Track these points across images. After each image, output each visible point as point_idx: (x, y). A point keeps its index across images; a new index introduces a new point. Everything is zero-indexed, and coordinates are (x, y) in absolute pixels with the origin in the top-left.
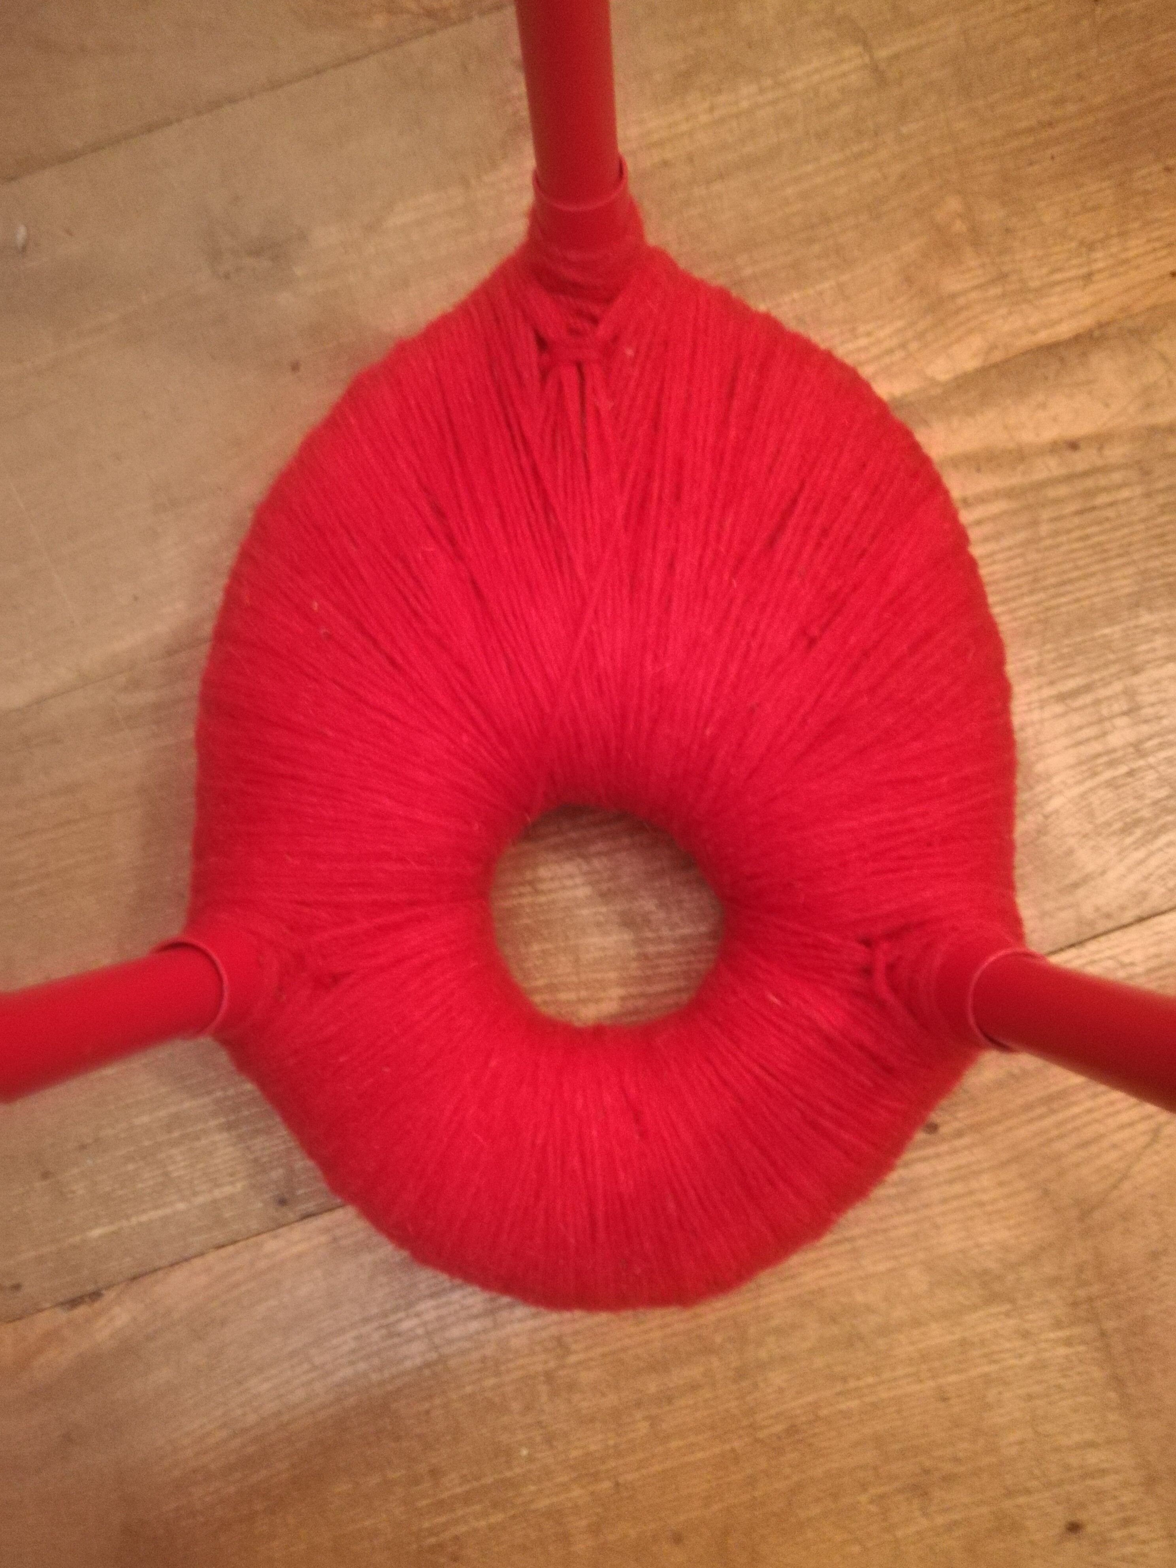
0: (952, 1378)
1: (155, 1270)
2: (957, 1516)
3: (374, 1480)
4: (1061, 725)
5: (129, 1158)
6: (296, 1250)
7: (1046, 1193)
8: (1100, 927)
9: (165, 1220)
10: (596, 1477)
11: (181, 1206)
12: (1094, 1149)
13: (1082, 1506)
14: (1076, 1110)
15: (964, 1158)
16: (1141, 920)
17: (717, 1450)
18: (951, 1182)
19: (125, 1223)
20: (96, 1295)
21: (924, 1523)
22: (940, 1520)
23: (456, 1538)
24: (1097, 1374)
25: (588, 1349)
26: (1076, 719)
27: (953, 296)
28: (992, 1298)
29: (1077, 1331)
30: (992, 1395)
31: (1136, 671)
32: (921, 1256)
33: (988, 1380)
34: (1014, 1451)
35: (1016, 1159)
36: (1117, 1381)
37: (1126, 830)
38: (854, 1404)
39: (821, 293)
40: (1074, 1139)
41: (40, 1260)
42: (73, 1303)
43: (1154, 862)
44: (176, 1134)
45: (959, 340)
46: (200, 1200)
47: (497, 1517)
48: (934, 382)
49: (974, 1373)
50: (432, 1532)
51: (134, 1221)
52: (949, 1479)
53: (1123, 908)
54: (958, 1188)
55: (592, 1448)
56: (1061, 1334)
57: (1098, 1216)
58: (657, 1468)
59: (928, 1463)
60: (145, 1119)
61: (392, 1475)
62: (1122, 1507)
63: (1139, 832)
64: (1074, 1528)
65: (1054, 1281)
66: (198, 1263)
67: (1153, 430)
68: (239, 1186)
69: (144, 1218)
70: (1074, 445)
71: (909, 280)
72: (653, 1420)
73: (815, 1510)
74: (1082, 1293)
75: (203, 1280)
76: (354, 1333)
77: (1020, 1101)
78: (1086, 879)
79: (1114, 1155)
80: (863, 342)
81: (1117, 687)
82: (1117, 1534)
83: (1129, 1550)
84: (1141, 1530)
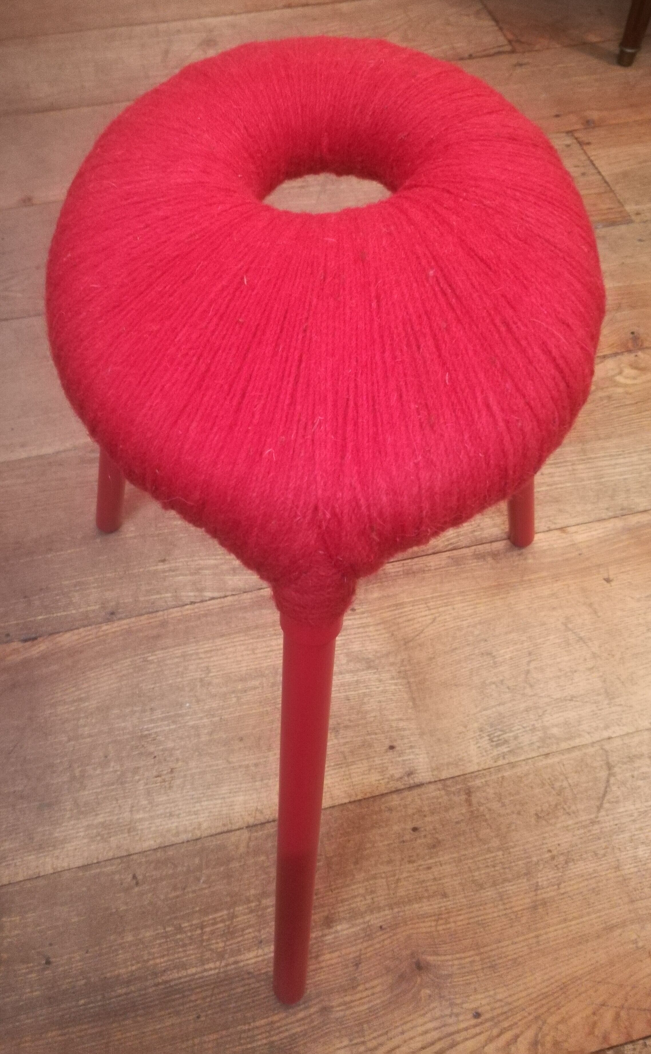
0: (352, 693)
1: (58, 633)
2: (347, 740)
3: (128, 710)
5: (57, 595)
6: (114, 630)
7: (393, 635)
8: (419, 554)
9: (66, 616)
10: (213, 716)
11: (74, 612)
12: (411, 622)
13: (396, 740)
14: (406, 609)
15: (364, 621)
16: (434, 553)
17: (261, 710)
18: (358, 628)
19: (51, 616)
20: (35, 639)
22: (342, 741)
23: (156, 732)
24: (406, 696)
25: (218, 671)
28: (369, 668)
29: (399, 681)
30: (366, 700)
32: (345, 651)
33: (365, 695)
34: (372, 719)
35: (383, 623)
36: (413, 699)
40: (405, 618)
41: (17, 625)
42: (25, 641)
44: (78, 588)
46: (81, 610)
47: (173, 727)
49: (360, 692)
50: (147, 730)
51: (55, 615)
52: (346, 727)
54: (361, 630)
55: (213, 705)
56: (393, 681)
57: (411, 644)
58: (237, 714)
59: (339, 721)
60: (67, 582)
61: (135, 709)
62: (410, 742)
64: (392, 747)
65: (392, 664)
66: (76, 631)
68: (97, 607)
69: (59, 614)
72: (238, 698)
74: (403, 668)
75: (76, 637)
76: (130, 659)
77: (386, 605)
79: (418, 625)
82: (407, 751)
83: (412, 757)
84: (417, 751)
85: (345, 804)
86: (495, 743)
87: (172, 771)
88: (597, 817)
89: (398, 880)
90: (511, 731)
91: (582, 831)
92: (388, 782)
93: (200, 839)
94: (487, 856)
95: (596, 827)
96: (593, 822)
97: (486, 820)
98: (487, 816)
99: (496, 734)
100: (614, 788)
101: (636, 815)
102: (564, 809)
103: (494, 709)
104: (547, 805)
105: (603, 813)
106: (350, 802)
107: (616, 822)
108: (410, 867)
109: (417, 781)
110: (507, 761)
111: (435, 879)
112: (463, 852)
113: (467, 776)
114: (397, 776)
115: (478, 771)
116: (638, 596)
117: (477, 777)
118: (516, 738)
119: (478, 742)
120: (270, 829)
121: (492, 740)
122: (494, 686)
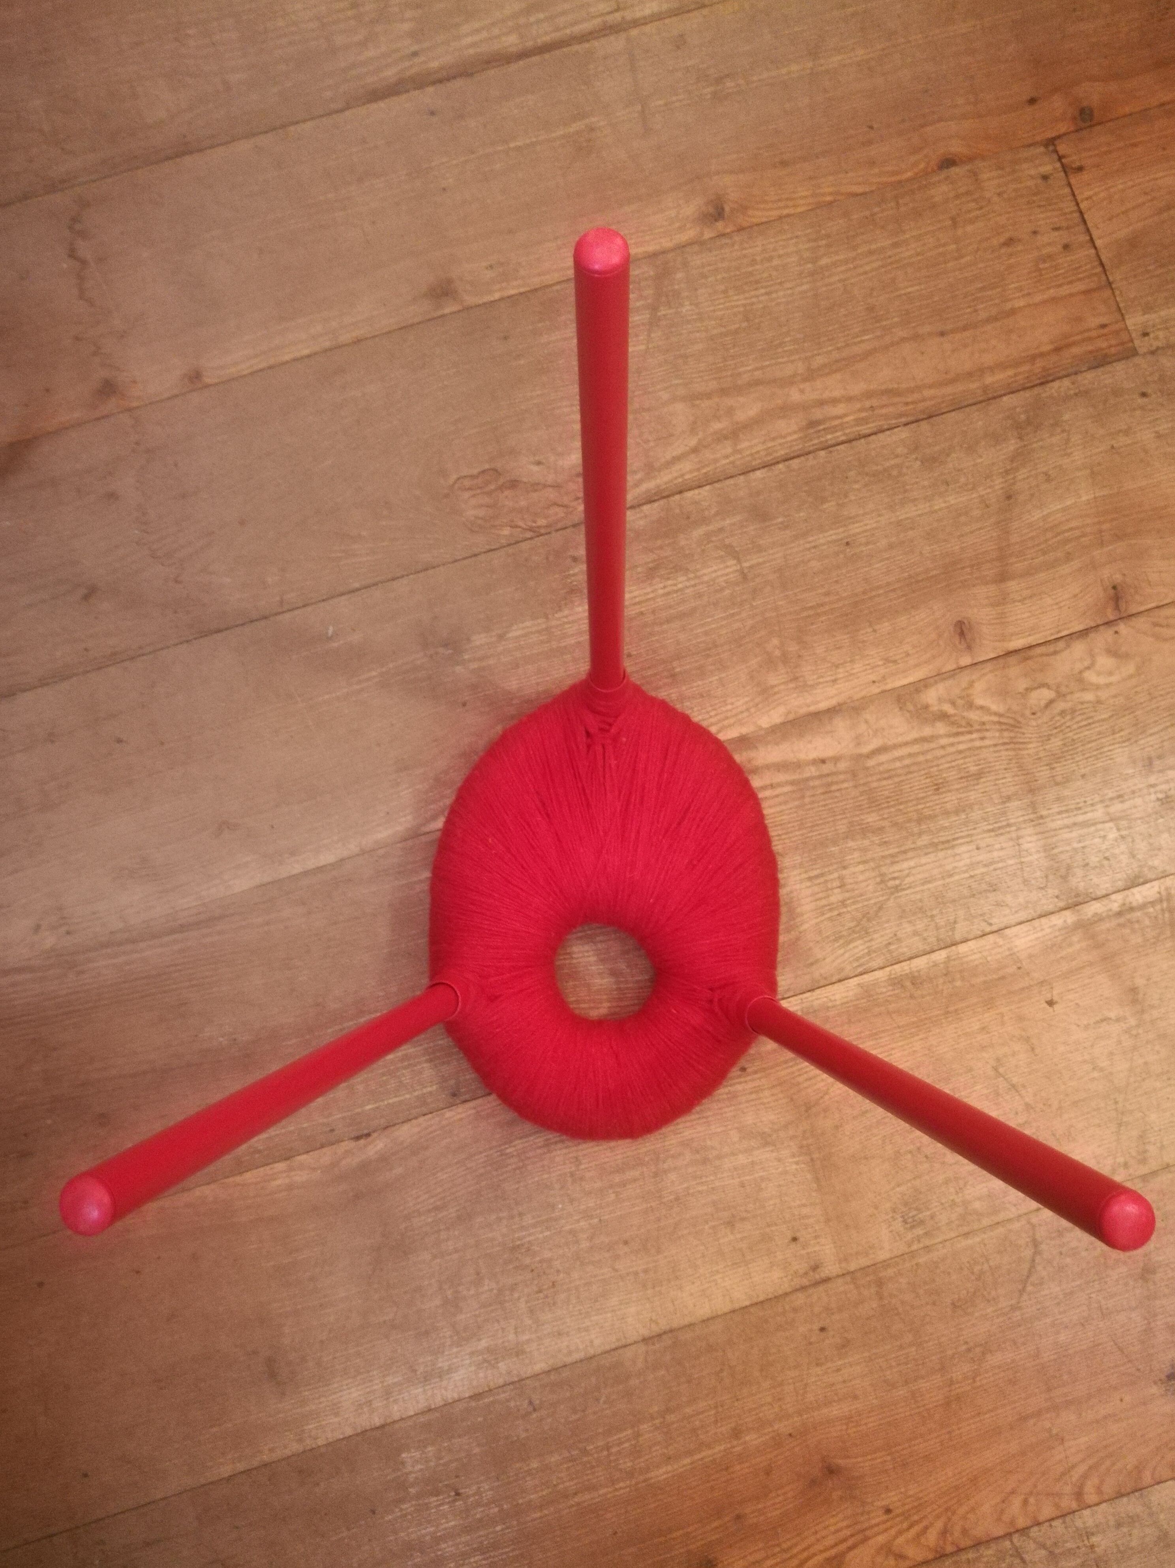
0: (748, 1178)
1: (394, 1125)
2: (746, 1235)
3: (493, 1217)
4: (809, 891)
5: (383, 1074)
6: (459, 1116)
7: (792, 1100)
8: (822, 983)
9: (400, 1102)
10: (591, 1217)
11: (408, 1096)
12: (813, 1081)
13: (798, 1230)
15: (757, 1083)
16: (840, 981)
17: (644, 1206)
18: (751, 1093)
19: (381, 1103)
20: (368, 1135)
21: (732, 1237)
22: (739, 1236)
23: (529, 1242)
24: (809, 1176)
25: (589, 1162)
26: (816, 889)
27: (773, 687)
28: (766, 1144)
29: (801, 1158)
30: (763, 1185)
31: (845, 868)
32: (736, 1125)
33: (762, 1179)
34: (771, 1208)
35: (780, 1084)
36: (817, 1180)
37: (836, 940)
38: (705, 1188)
39: (711, 682)
41: (343, 1118)
42: (358, 1138)
43: (847, 955)
44: (406, 1063)
45: (774, 708)
46: (416, 1094)
47: (547, 1233)
48: (761, 728)
49: (757, 1175)
50: (519, 1239)
51: (386, 1102)
52: (743, 1219)
53: (832, 975)
54: (754, 1096)
55: (590, 1205)
56: (795, 1159)
57: (814, 1110)
58: (618, 1214)
59: (734, 1213)
61: (501, 1215)
62: (815, 1231)
63: (841, 941)
64: (795, 1239)
65: (792, 1138)
66: (414, 1121)
67: (860, 756)
68: (435, 1087)
70: (823, 761)
71: (752, 678)
72: (617, 1194)
73: (685, 1232)
74: (805, 1142)
75: (416, 1130)
76: (485, 1154)
77: (782, 1059)
78: (817, 961)
79: (822, 1084)
80: (729, 707)
81: (836, 875)
82: (812, 1242)
83: (817, 1248)
84: (823, 1241)
85: (746, 1307)
86: (908, 1226)
87: (554, 1285)
88: (1018, 1303)
89: (806, 1385)
90: (928, 1209)
91: (1001, 1319)
92: (792, 1280)
93: (594, 1356)
94: (899, 1354)
95: (1018, 1313)
96: (1014, 1308)
97: (898, 1314)
98: (900, 1310)
99: (911, 1215)
100: (1039, 1268)
101: (1061, 1297)
102: (984, 1296)
103: (909, 1184)
104: (965, 1292)
105: (1025, 1297)
106: (752, 1305)
107: (1039, 1307)
108: (819, 1370)
109: (823, 1275)
110: (921, 1245)
111: (844, 1382)
112: (874, 1351)
113: (879, 1265)
114: (801, 1272)
115: (891, 1259)
116: (1085, 1022)
117: (889, 1266)
118: (932, 1217)
119: (890, 1226)
120: (667, 1341)
121: (905, 1222)
122: (909, 1156)
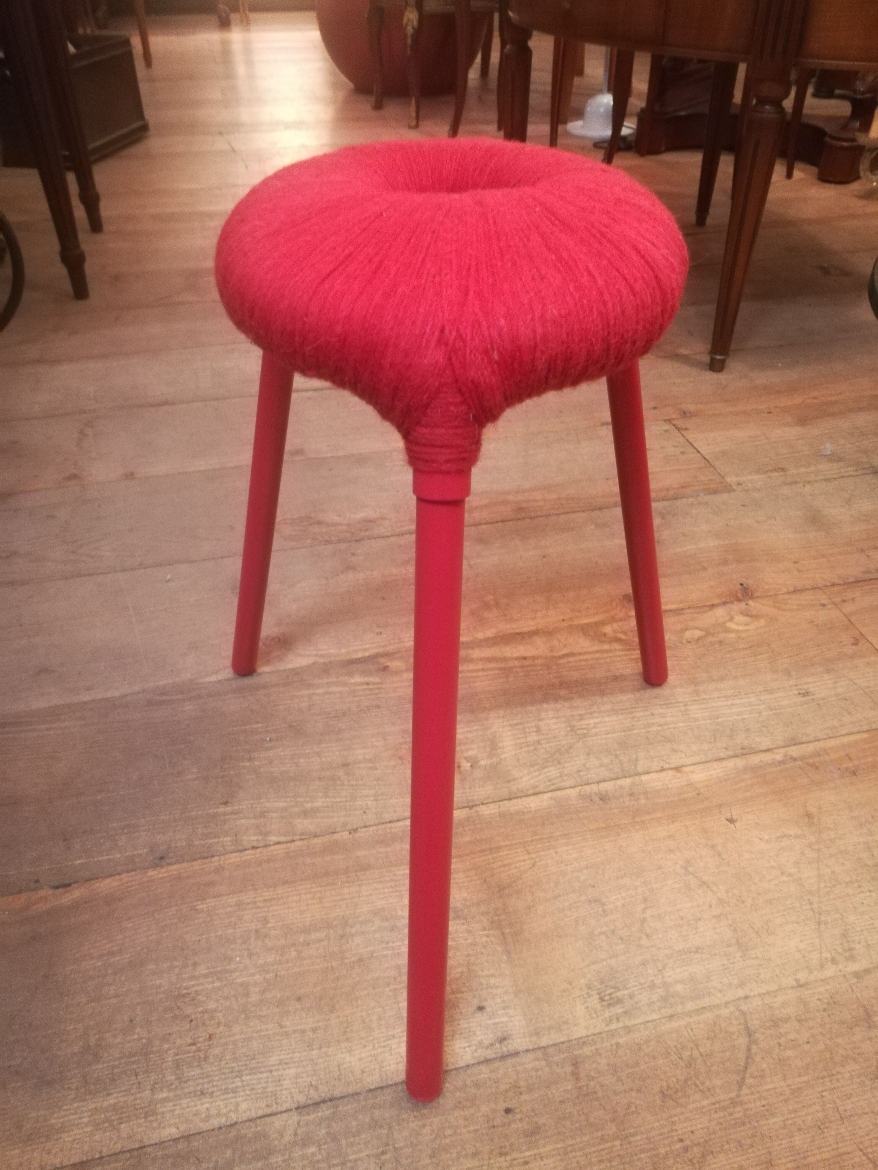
1: (97, 878)
3: (166, 965)
5: (102, 837)
6: (160, 876)
7: (485, 881)
8: (518, 795)
9: (110, 860)
10: (268, 972)
11: (118, 856)
12: (507, 868)
13: (486, 1000)
14: (501, 854)
16: (536, 794)
17: (324, 966)
19: (92, 860)
20: (69, 885)
23: (196, 992)
24: (499, 949)
25: (276, 922)
26: (516, 732)
27: (488, 618)
29: (492, 932)
31: (540, 720)
34: (458, 975)
36: (507, 952)
37: (532, 766)
38: (389, 952)
40: (499, 864)
41: (50, 870)
42: (57, 888)
43: (541, 777)
44: (126, 831)
46: (126, 854)
47: (217, 984)
48: (476, 639)
50: (187, 988)
51: (96, 859)
53: (527, 790)
55: (268, 960)
56: (484, 933)
57: (507, 891)
58: (296, 970)
60: (115, 825)
61: (175, 963)
62: (504, 1001)
63: (537, 767)
64: (481, 1009)
65: (485, 913)
66: (117, 877)
67: (554, 657)
68: (145, 851)
69: (101, 859)
70: (524, 658)
72: (299, 952)
73: (364, 992)
74: (495, 918)
75: (117, 883)
76: (176, 908)
78: (514, 779)
79: (515, 871)
81: (533, 724)
82: (500, 1012)
83: (505, 1019)
84: (511, 1012)
86: (605, 1003)
87: (210, 1037)
88: (738, 1096)
90: (626, 988)
91: (720, 1114)
92: (476, 1051)
93: (235, 1124)
94: (600, 1147)
95: (739, 1108)
96: (734, 1103)
97: (597, 1099)
98: (599, 1094)
99: (607, 992)
100: (757, 1059)
101: (788, 1093)
102: (696, 1086)
103: (605, 963)
104: (674, 1080)
105: (746, 1090)
107: (763, 1103)
108: (502, 1161)
109: (511, 1048)
110: (621, 1025)
112: (570, 1142)
113: (573, 1043)
114: (486, 1043)
115: (587, 1036)
116: (767, 837)
117: (584, 1043)
118: (631, 996)
119: (585, 1002)
120: (325, 1111)
121: (602, 999)
122: (603, 937)
